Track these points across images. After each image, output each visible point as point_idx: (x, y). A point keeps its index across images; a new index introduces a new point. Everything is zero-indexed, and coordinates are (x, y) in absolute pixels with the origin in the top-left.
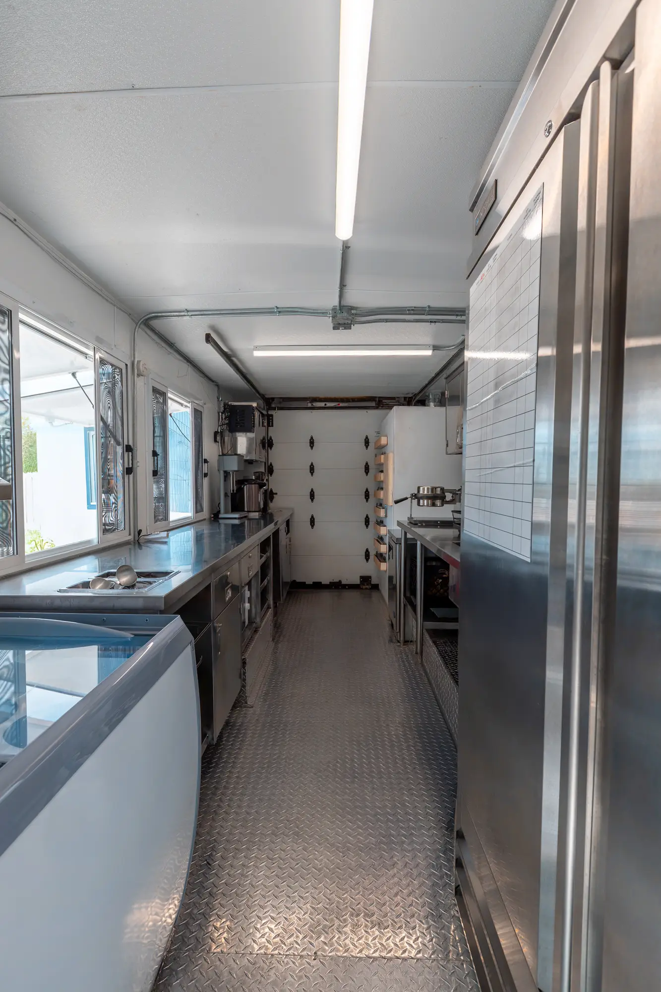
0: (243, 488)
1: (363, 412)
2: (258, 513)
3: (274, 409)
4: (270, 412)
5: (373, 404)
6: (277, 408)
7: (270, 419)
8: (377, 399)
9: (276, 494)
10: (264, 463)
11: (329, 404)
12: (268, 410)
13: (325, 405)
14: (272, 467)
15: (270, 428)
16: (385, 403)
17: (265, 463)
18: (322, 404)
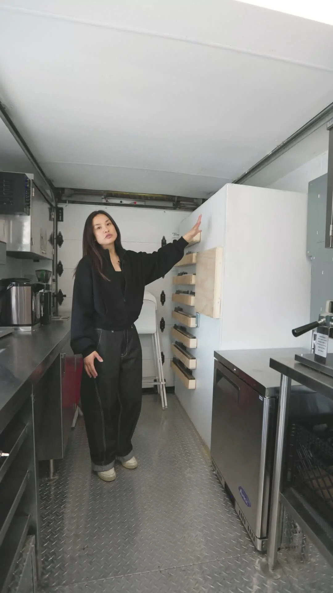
0: (10, 290)
1: (161, 212)
2: (30, 327)
3: (65, 202)
4: (60, 205)
5: (171, 204)
6: (68, 201)
7: (60, 212)
8: (176, 199)
9: (65, 296)
10: (51, 262)
11: (125, 202)
12: (57, 203)
13: (121, 202)
14: (62, 266)
15: (60, 223)
16: (183, 205)
17: (53, 261)
18: (117, 201)
